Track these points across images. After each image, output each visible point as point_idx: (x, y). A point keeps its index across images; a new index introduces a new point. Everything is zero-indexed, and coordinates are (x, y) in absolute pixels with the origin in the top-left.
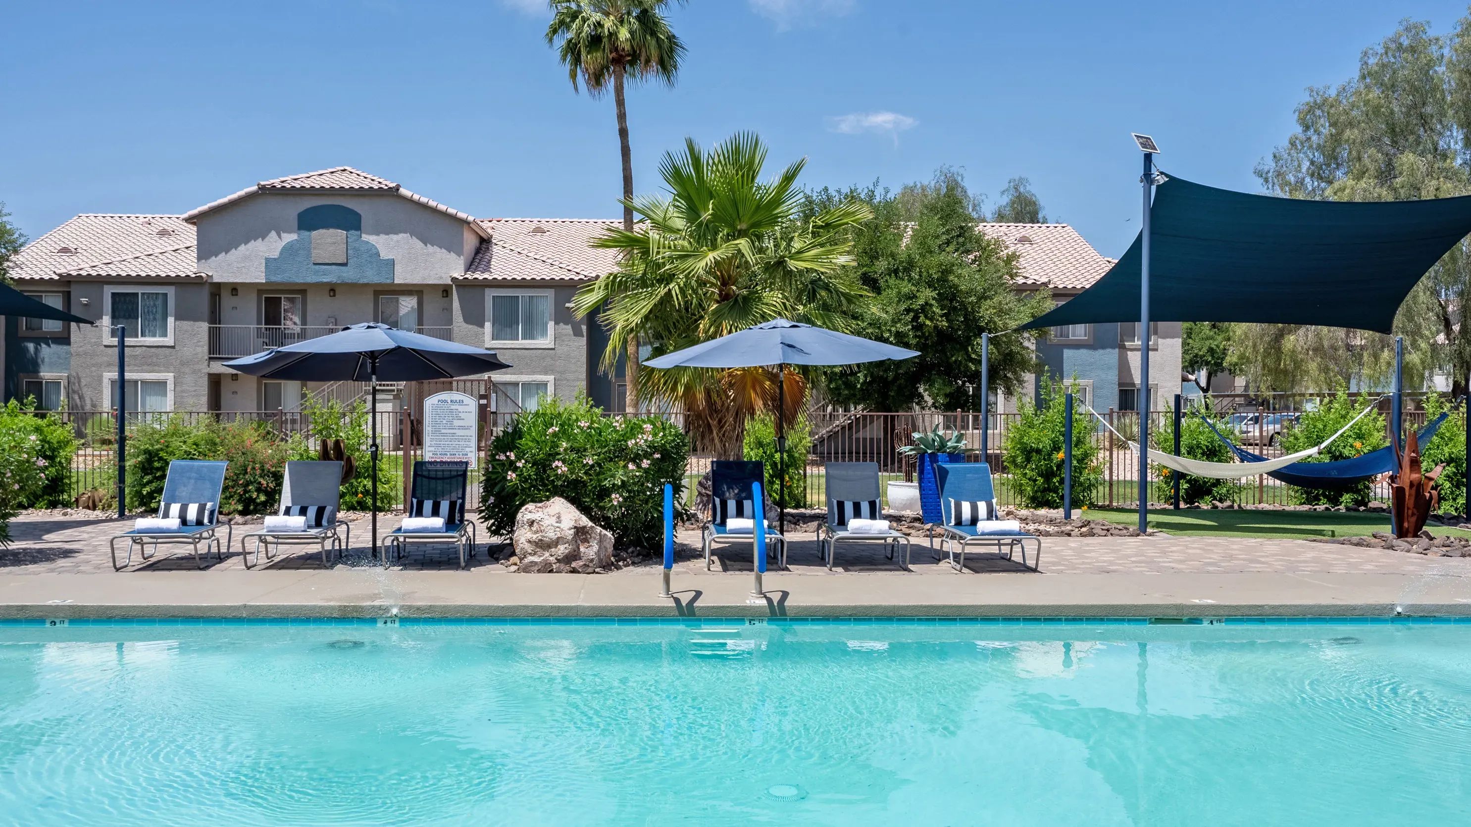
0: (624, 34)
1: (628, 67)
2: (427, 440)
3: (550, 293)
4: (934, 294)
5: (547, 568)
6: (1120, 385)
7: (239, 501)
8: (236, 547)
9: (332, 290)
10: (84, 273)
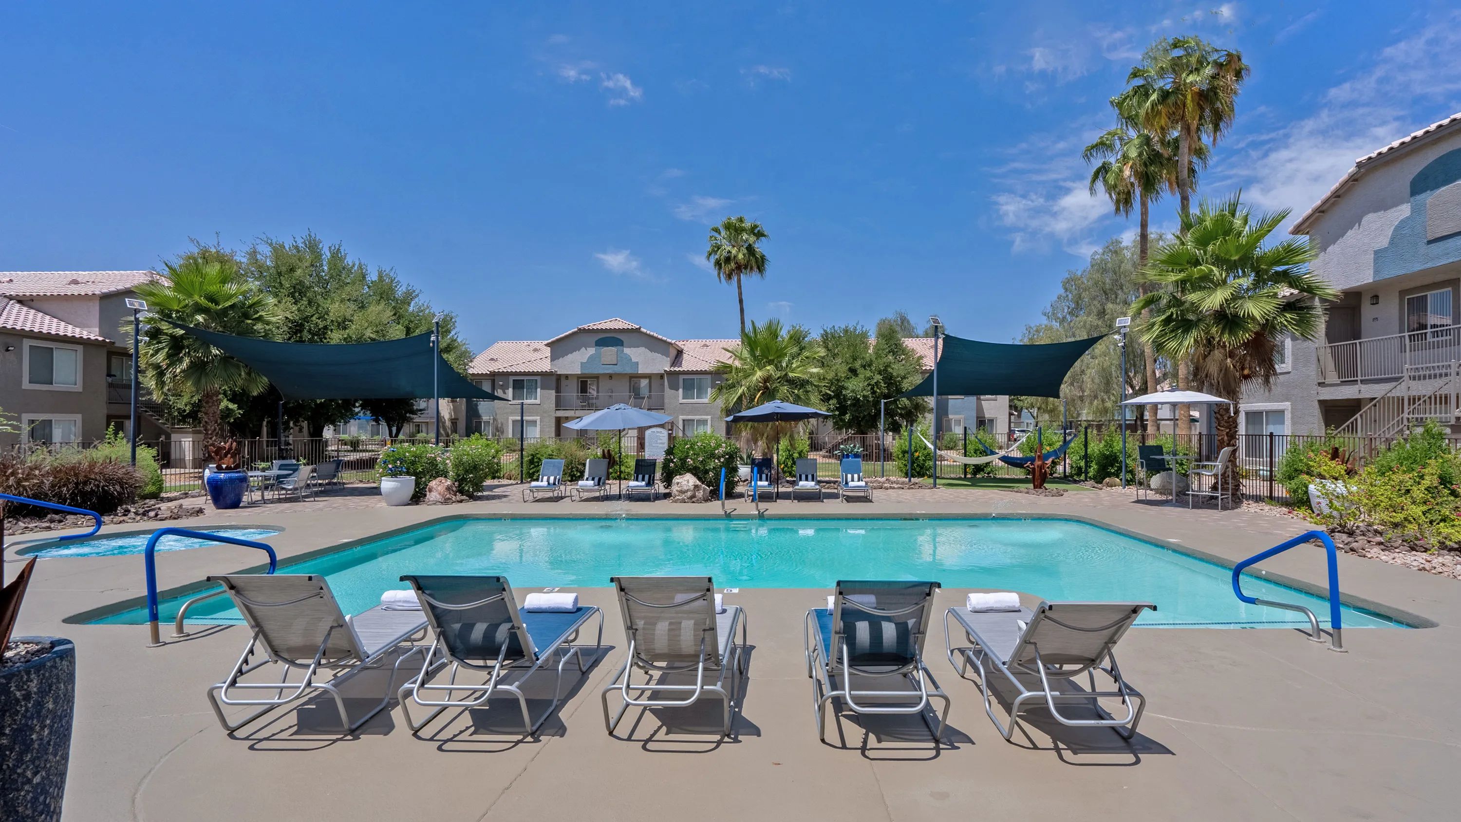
0: (740, 256)
1: (743, 270)
2: (647, 449)
3: (709, 377)
4: (881, 377)
5: (683, 501)
6: (977, 418)
7: (569, 476)
8: (568, 494)
9: (611, 376)
10: (501, 370)
